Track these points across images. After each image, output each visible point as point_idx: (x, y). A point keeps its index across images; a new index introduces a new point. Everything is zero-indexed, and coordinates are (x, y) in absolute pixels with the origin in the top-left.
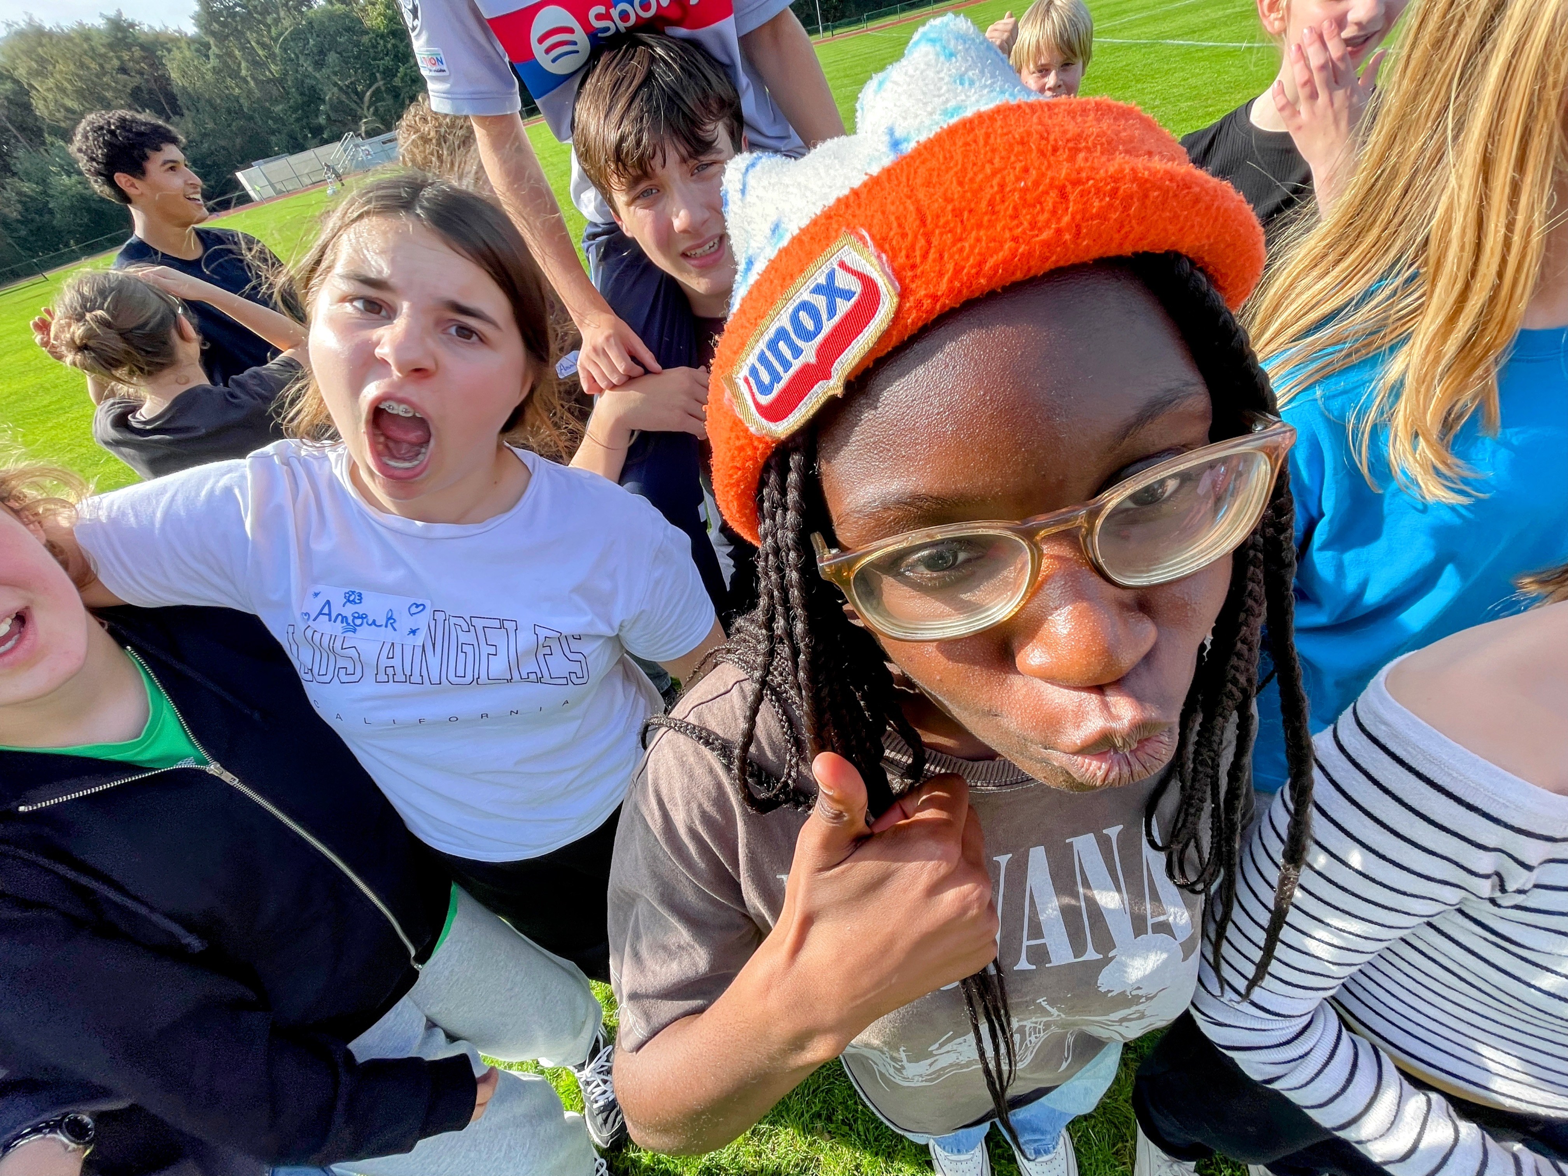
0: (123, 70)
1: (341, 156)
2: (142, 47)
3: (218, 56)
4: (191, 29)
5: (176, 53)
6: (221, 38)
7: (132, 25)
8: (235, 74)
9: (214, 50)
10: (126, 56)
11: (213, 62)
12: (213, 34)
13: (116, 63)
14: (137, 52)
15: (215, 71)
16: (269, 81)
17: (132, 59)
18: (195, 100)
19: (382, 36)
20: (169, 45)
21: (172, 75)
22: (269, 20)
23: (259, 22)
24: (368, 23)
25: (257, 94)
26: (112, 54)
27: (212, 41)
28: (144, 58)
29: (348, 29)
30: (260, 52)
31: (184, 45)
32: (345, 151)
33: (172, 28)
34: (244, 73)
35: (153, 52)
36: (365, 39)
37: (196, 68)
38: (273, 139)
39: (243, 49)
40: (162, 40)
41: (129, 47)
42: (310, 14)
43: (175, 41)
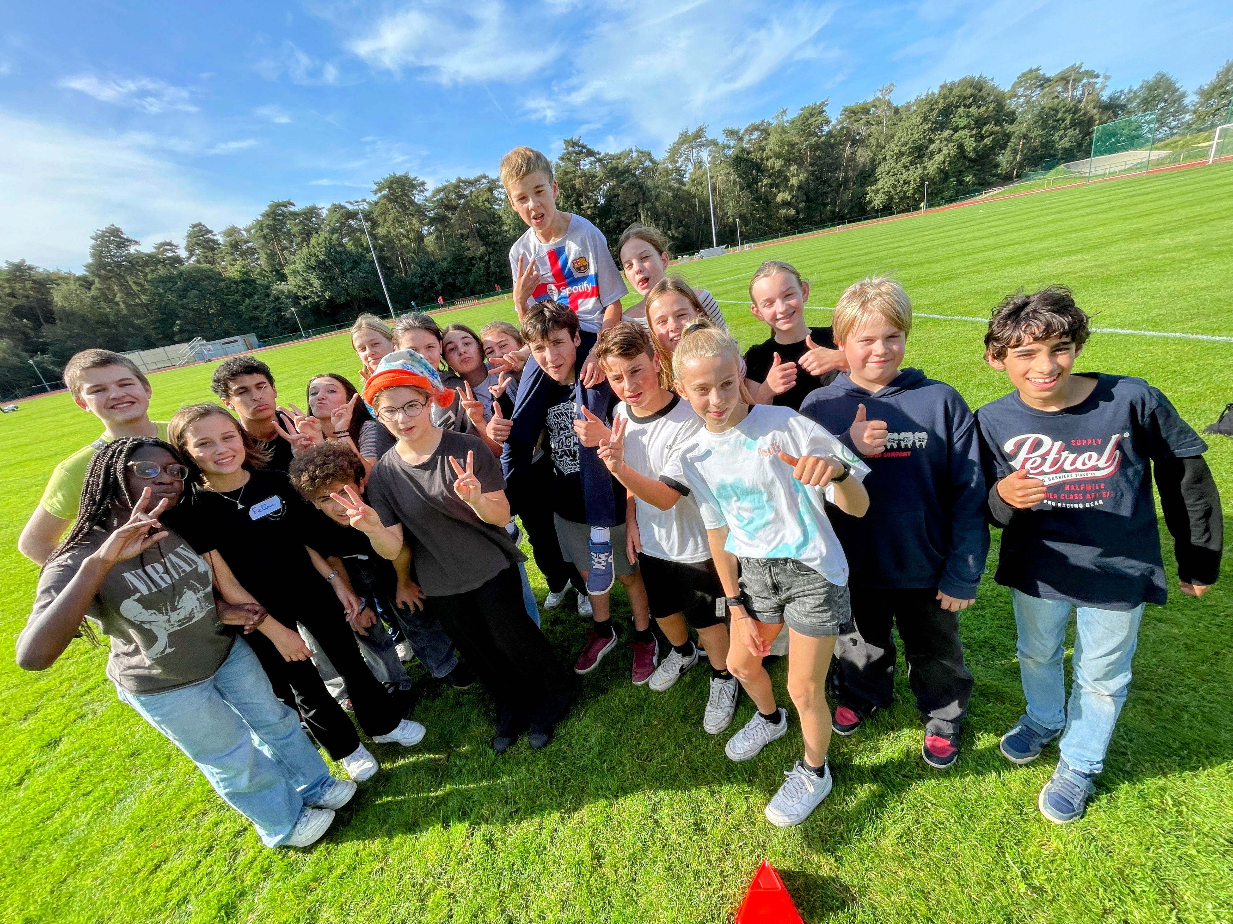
0: (12, 295)
1: (187, 352)
2: (34, 282)
3: (99, 289)
4: (80, 272)
5: (64, 287)
6: (104, 279)
7: (30, 268)
8: (110, 301)
9: (97, 285)
10: (18, 286)
11: (93, 292)
12: (99, 276)
13: (8, 290)
14: (29, 284)
15: (94, 298)
16: (137, 305)
17: (24, 288)
18: (69, 316)
19: (236, 283)
20: (59, 281)
21: (56, 299)
22: (147, 270)
23: (139, 270)
24: (225, 275)
25: (125, 312)
26: (7, 285)
27: (97, 280)
28: (32, 289)
29: (209, 278)
30: (135, 287)
31: (72, 282)
32: (191, 349)
33: (64, 271)
34: (117, 299)
35: (44, 286)
36: (222, 284)
37: (78, 295)
38: (131, 340)
39: (121, 285)
40: (53, 277)
41: (23, 281)
42: (182, 268)
43: (66, 279)
